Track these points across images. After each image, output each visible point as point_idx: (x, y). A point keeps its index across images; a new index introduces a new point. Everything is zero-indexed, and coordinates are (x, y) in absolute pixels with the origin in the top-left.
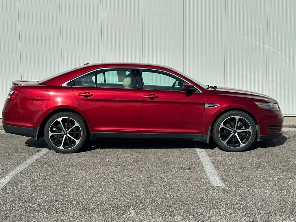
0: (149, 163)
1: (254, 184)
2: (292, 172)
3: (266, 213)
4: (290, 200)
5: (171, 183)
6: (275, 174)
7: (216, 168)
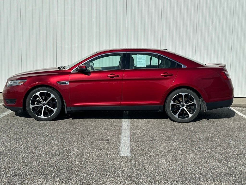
0: (75, 134)
1: (156, 155)
2: (194, 144)
3: (153, 181)
4: (179, 170)
5: (85, 153)
6: (179, 146)
7: (131, 140)
